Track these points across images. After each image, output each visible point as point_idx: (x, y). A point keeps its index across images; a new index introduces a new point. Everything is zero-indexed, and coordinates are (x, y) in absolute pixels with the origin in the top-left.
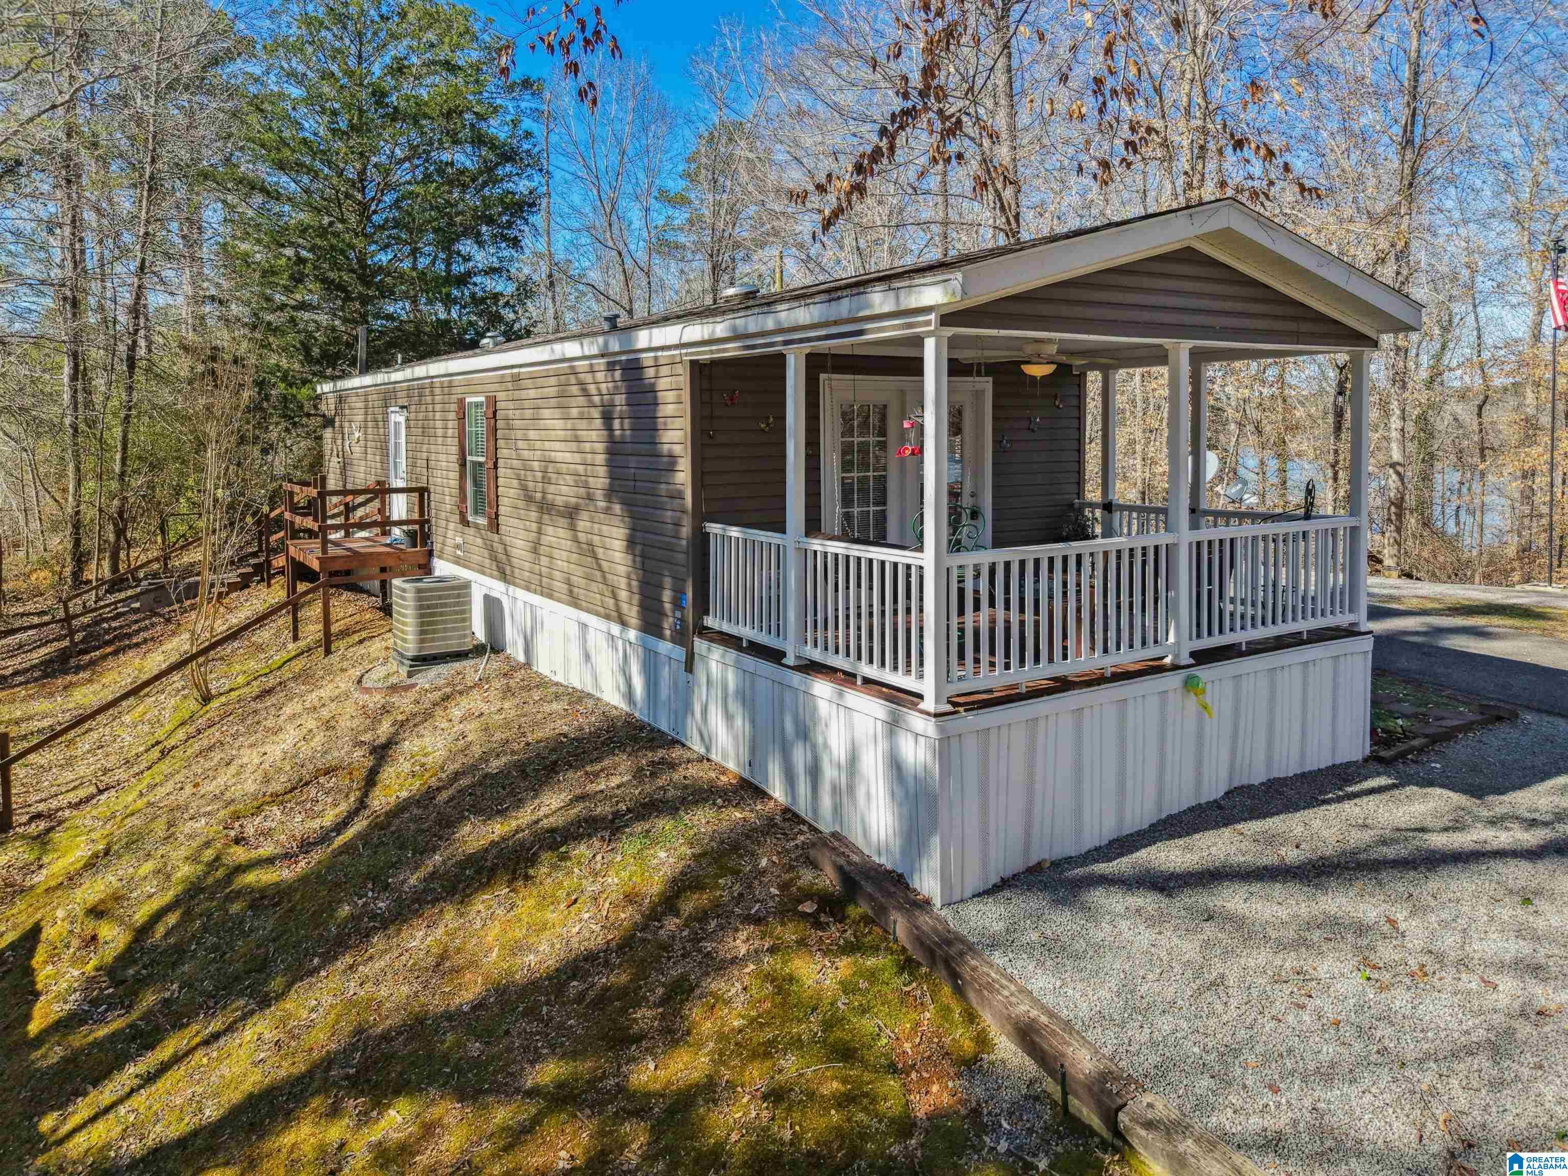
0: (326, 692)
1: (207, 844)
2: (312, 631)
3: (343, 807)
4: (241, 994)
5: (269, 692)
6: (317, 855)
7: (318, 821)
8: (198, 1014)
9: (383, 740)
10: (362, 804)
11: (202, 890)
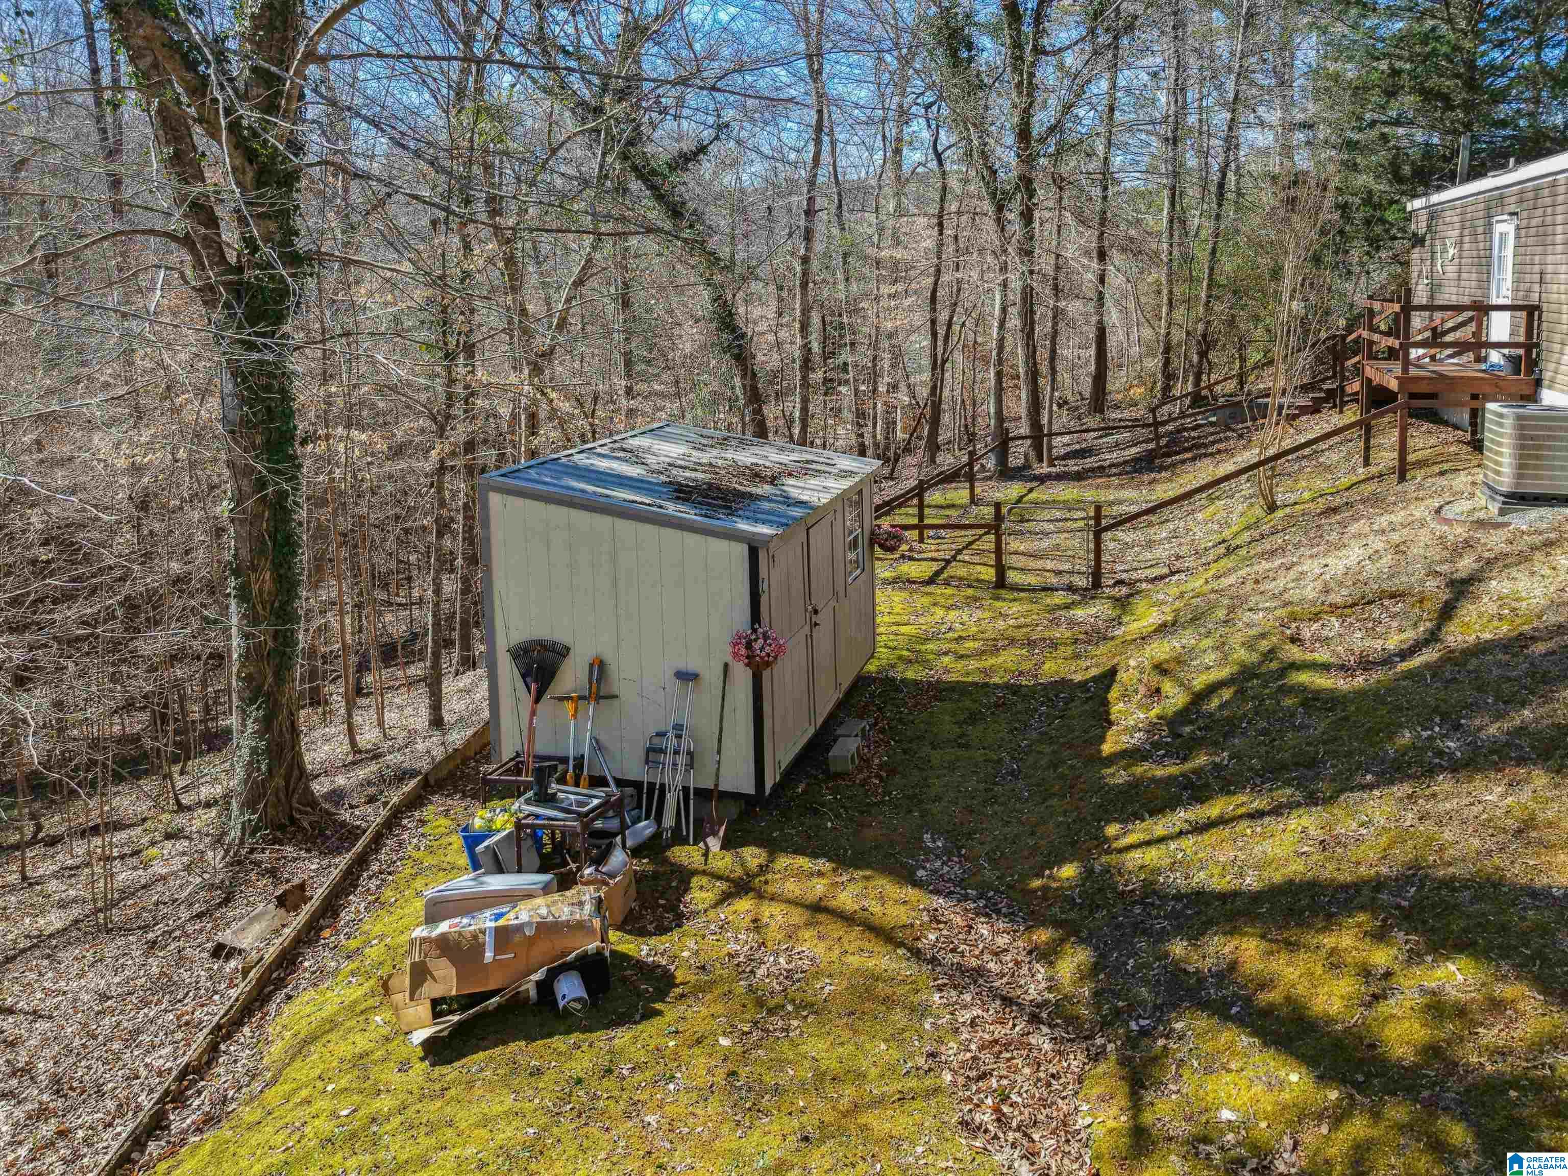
0: (1398, 517)
1: (1263, 636)
2: (1386, 457)
3: (1410, 635)
4: (1288, 783)
5: (1335, 510)
6: (1377, 675)
7: (1381, 642)
8: (1245, 788)
9: (1463, 575)
10: (1433, 637)
11: (1257, 676)
